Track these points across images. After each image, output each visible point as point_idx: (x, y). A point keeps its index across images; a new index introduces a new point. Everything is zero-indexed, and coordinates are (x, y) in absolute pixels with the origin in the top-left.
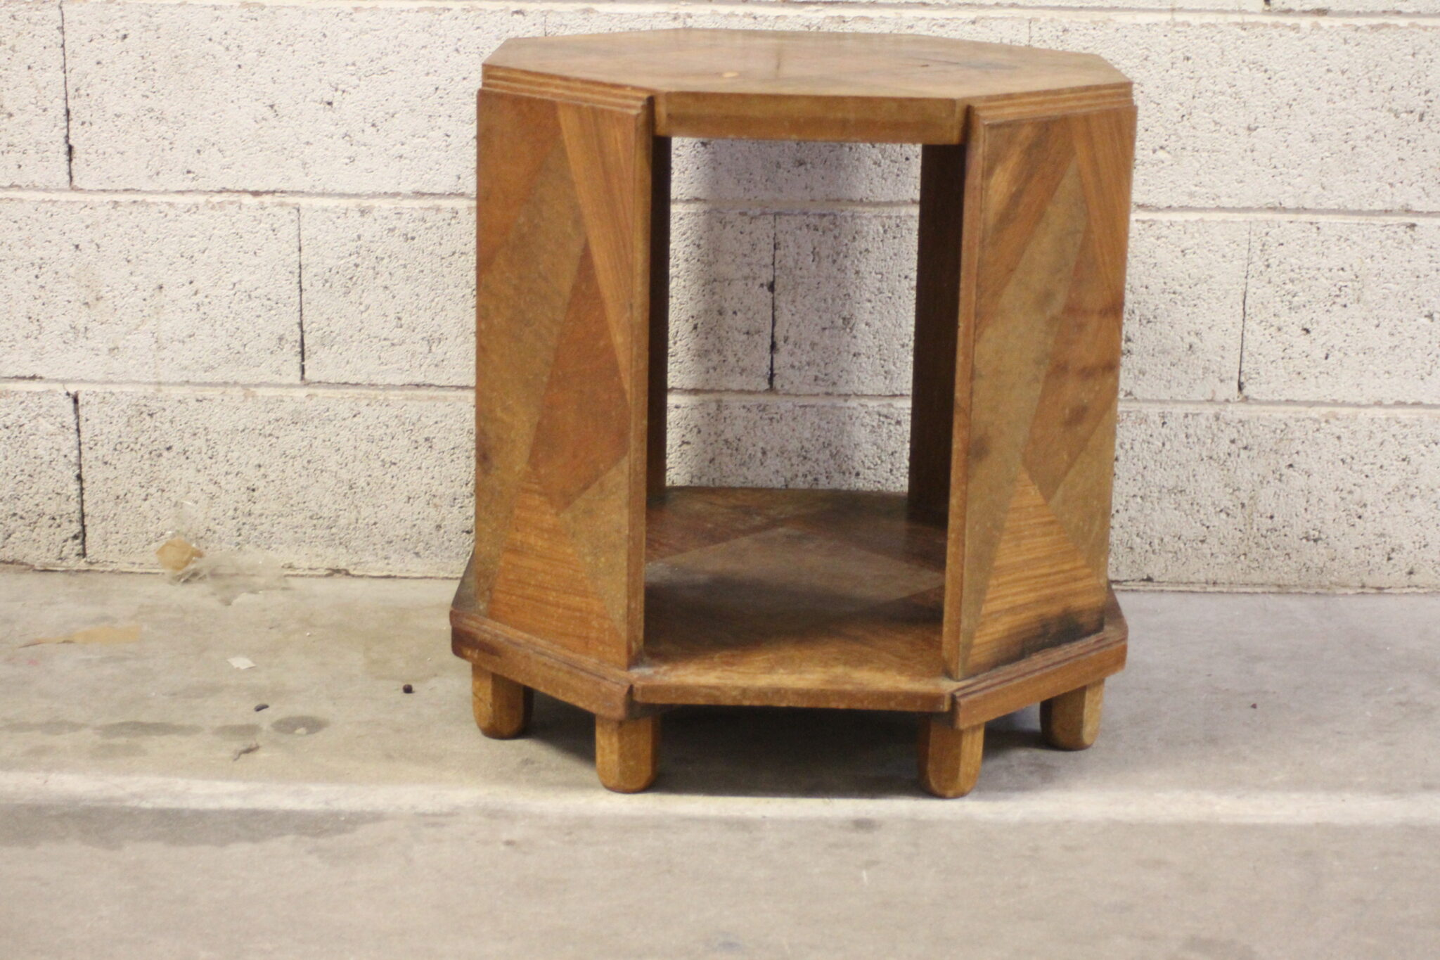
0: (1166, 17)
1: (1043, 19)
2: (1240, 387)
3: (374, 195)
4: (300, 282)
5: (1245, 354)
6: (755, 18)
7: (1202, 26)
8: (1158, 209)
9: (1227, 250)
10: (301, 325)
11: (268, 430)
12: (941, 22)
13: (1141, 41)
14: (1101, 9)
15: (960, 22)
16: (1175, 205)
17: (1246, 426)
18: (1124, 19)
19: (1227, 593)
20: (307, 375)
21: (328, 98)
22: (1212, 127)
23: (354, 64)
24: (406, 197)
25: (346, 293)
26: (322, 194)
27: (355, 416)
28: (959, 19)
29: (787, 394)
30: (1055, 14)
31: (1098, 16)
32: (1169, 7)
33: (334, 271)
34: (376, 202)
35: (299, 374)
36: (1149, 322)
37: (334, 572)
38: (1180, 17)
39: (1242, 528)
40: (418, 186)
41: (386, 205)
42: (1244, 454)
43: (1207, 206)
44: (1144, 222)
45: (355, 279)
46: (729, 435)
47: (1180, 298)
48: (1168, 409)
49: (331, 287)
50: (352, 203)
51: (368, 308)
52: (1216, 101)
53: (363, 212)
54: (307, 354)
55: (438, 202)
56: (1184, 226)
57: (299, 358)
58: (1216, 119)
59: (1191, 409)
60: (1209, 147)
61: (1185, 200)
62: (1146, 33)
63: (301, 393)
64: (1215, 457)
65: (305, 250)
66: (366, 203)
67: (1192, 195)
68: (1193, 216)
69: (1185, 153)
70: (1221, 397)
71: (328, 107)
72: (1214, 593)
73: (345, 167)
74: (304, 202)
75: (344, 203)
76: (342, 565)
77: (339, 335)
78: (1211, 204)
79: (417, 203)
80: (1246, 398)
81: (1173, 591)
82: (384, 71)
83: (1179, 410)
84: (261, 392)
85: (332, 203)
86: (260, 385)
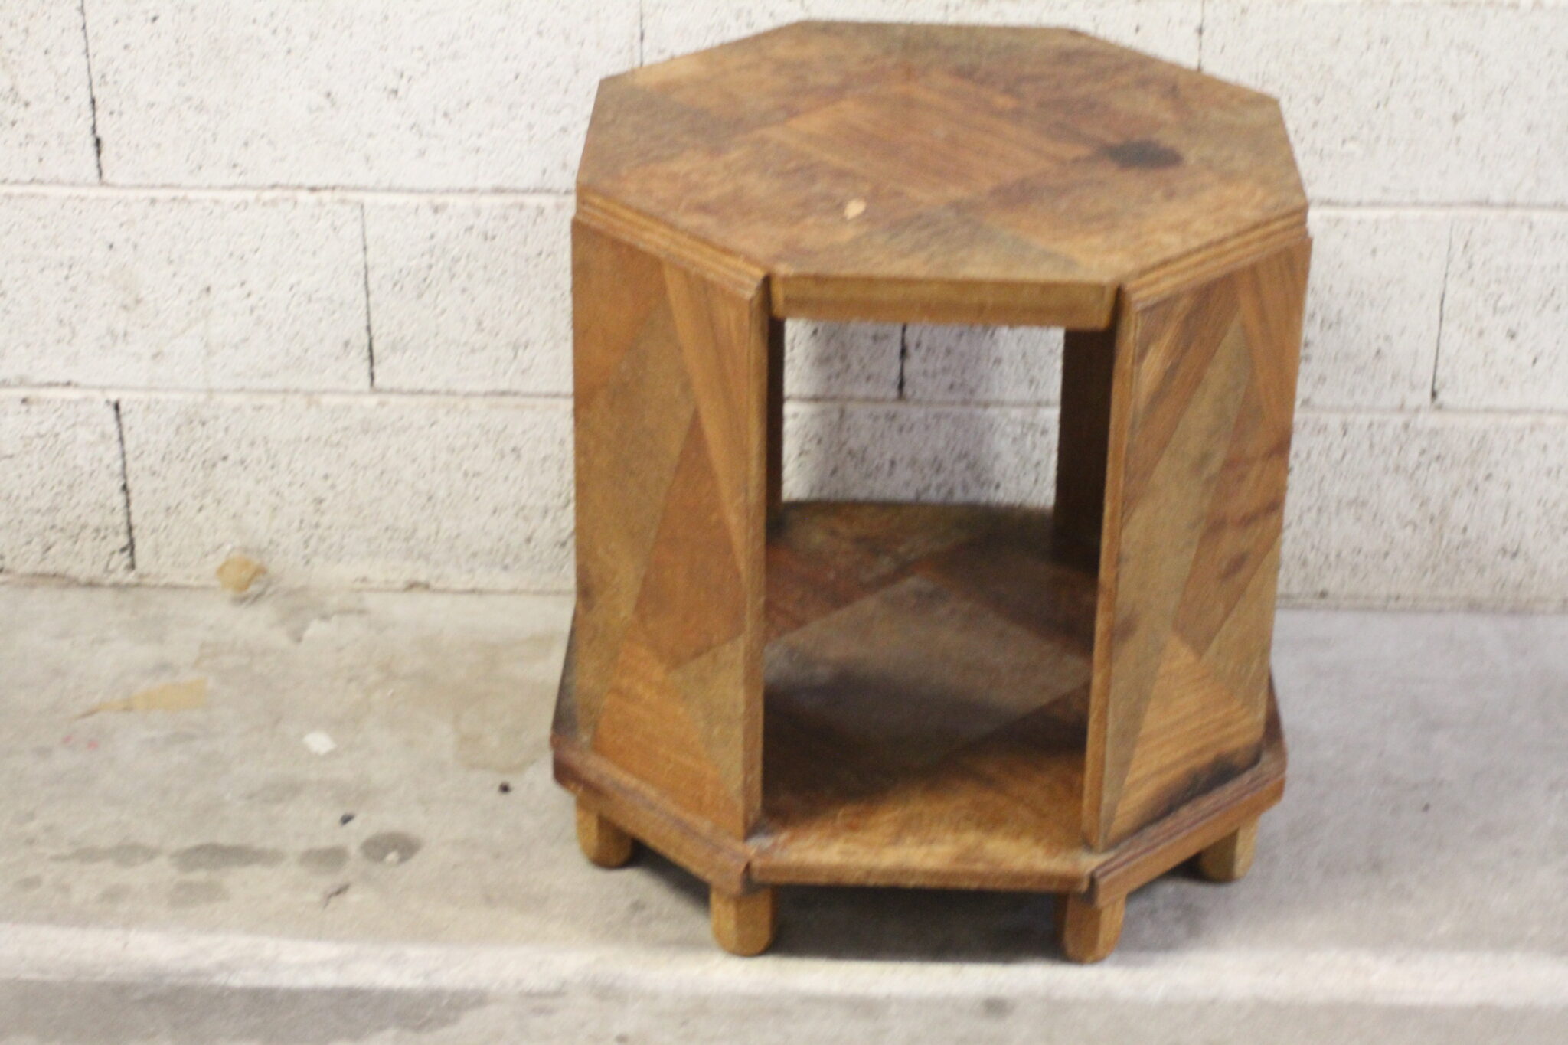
2: (1434, 394)
3: (448, 191)
4: (366, 283)
5: (1441, 360)
7: (1404, 5)
8: (1344, 205)
9: (1424, 248)
10: (369, 329)
11: (335, 439)
15: (1121, 2)
16: (1366, 200)
17: (1440, 436)
19: (1411, 609)
20: (377, 381)
21: (392, 85)
23: (421, 48)
24: (483, 192)
25: (420, 296)
26: (390, 190)
27: (432, 425)
29: (919, 402)
33: (404, 272)
34: (451, 199)
35: (368, 380)
36: (1331, 326)
37: (412, 586)
39: (1431, 541)
40: (497, 182)
41: (461, 202)
42: (1435, 466)
43: (1403, 201)
44: (1328, 221)
45: (428, 281)
46: (853, 444)
48: (1351, 417)
49: (402, 288)
50: (423, 200)
51: (443, 312)
52: (1417, 87)
53: (436, 210)
54: (376, 360)
55: (520, 198)
56: (1375, 224)
57: (367, 364)
58: (1418, 106)
59: (1377, 417)
61: (1378, 196)
62: (1339, 14)
63: (372, 401)
64: (1403, 467)
65: (370, 250)
66: (439, 200)
67: (1385, 190)
68: (1386, 213)
70: (1410, 404)
71: (392, 95)
72: (1395, 611)
73: (414, 161)
74: (368, 198)
75: (414, 200)
76: (422, 577)
77: (413, 338)
78: (1408, 199)
79: (498, 200)
80: (1440, 407)
81: (1350, 608)
82: (455, 56)
83: (1363, 419)
84: (326, 400)
85: (398, 199)
86: (325, 392)
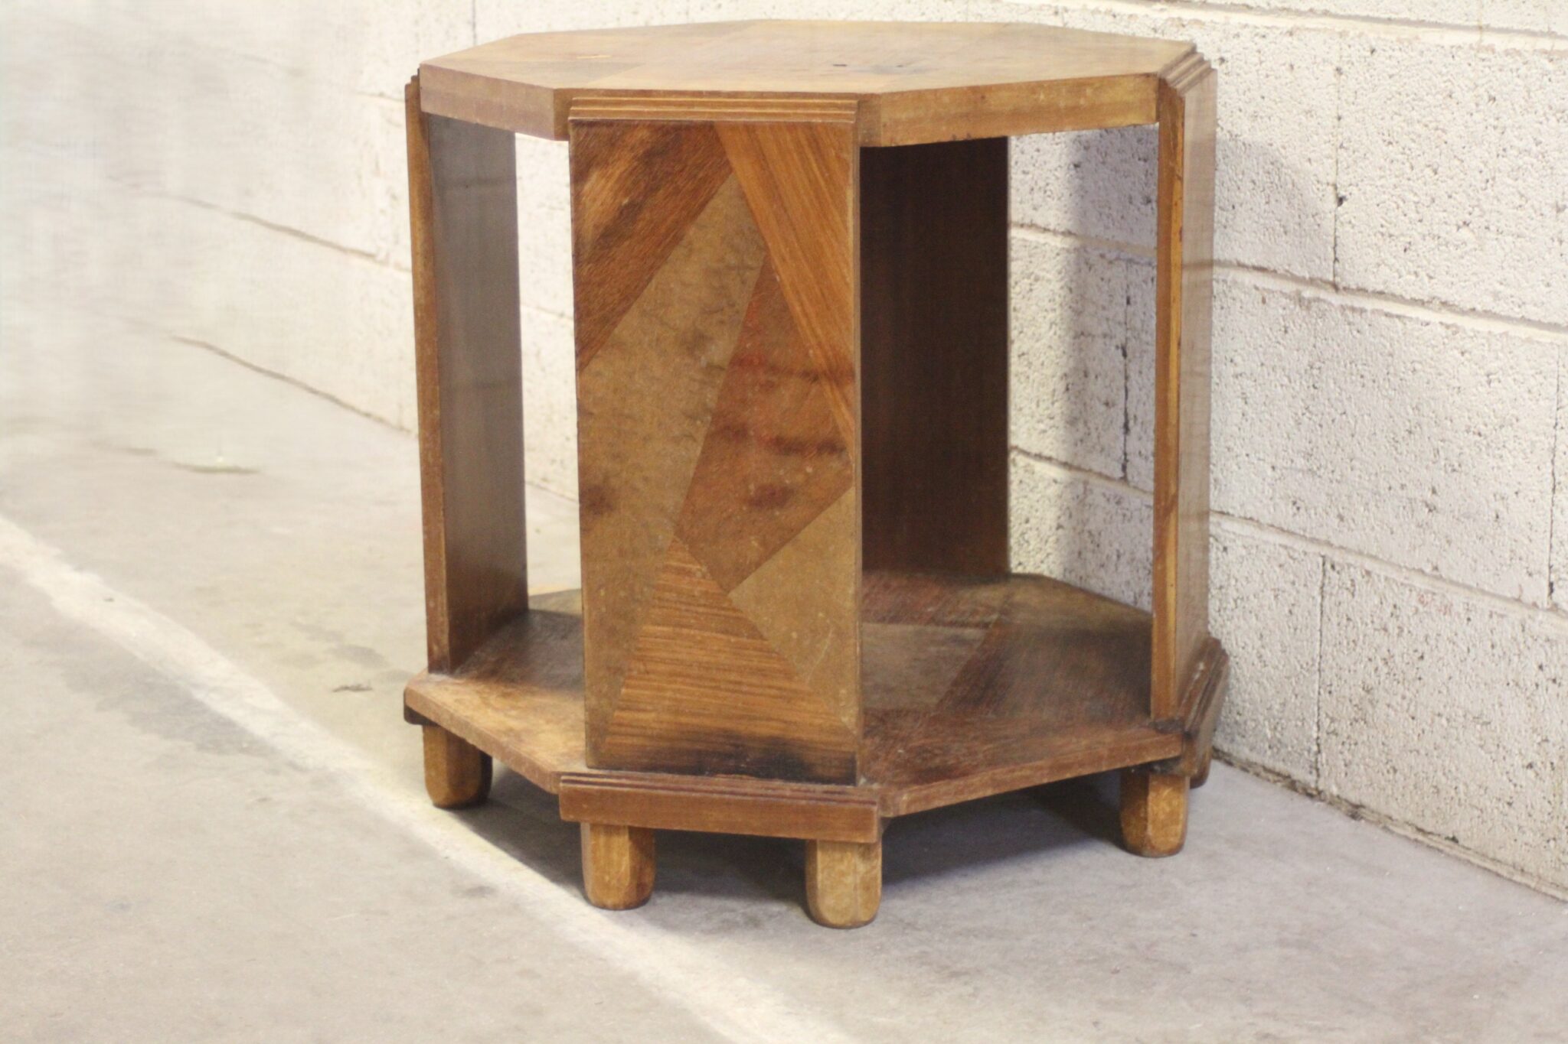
0: (1473, 38)
1: (1352, 34)
2: (1551, 589)
5: (1555, 541)
6: (1114, 16)
7: (1507, 53)
8: (1459, 310)
9: (1532, 382)
12: (1262, 31)
13: (1444, 70)
14: (1407, 22)
15: (1278, 32)
16: (1479, 308)
18: (1431, 37)
19: (1534, 890)
22: (1518, 201)
28: (1278, 28)
30: (1363, 26)
31: (1405, 32)
32: (1476, 23)
36: (1454, 470)
38: (1489, 39)
39: (1551, 798)
42: (1552, 688)
43: (1512, 314)
44: (1448, 327)
47: (1485, 442)
48: (1473, 599)
52: (1520, 162)
56: (1488, 340)
58: (1520, 189)
59: (1496, 606)
60: (1514, 229)
62: (1450, 60)
67: (1496, 296)
69: (1489, 235)
70: (1528, 598)
72: (1519, 884)
78: (1517, 313)
80: (1556, 608)
81: (1479, 867)
83: (1485, 605)
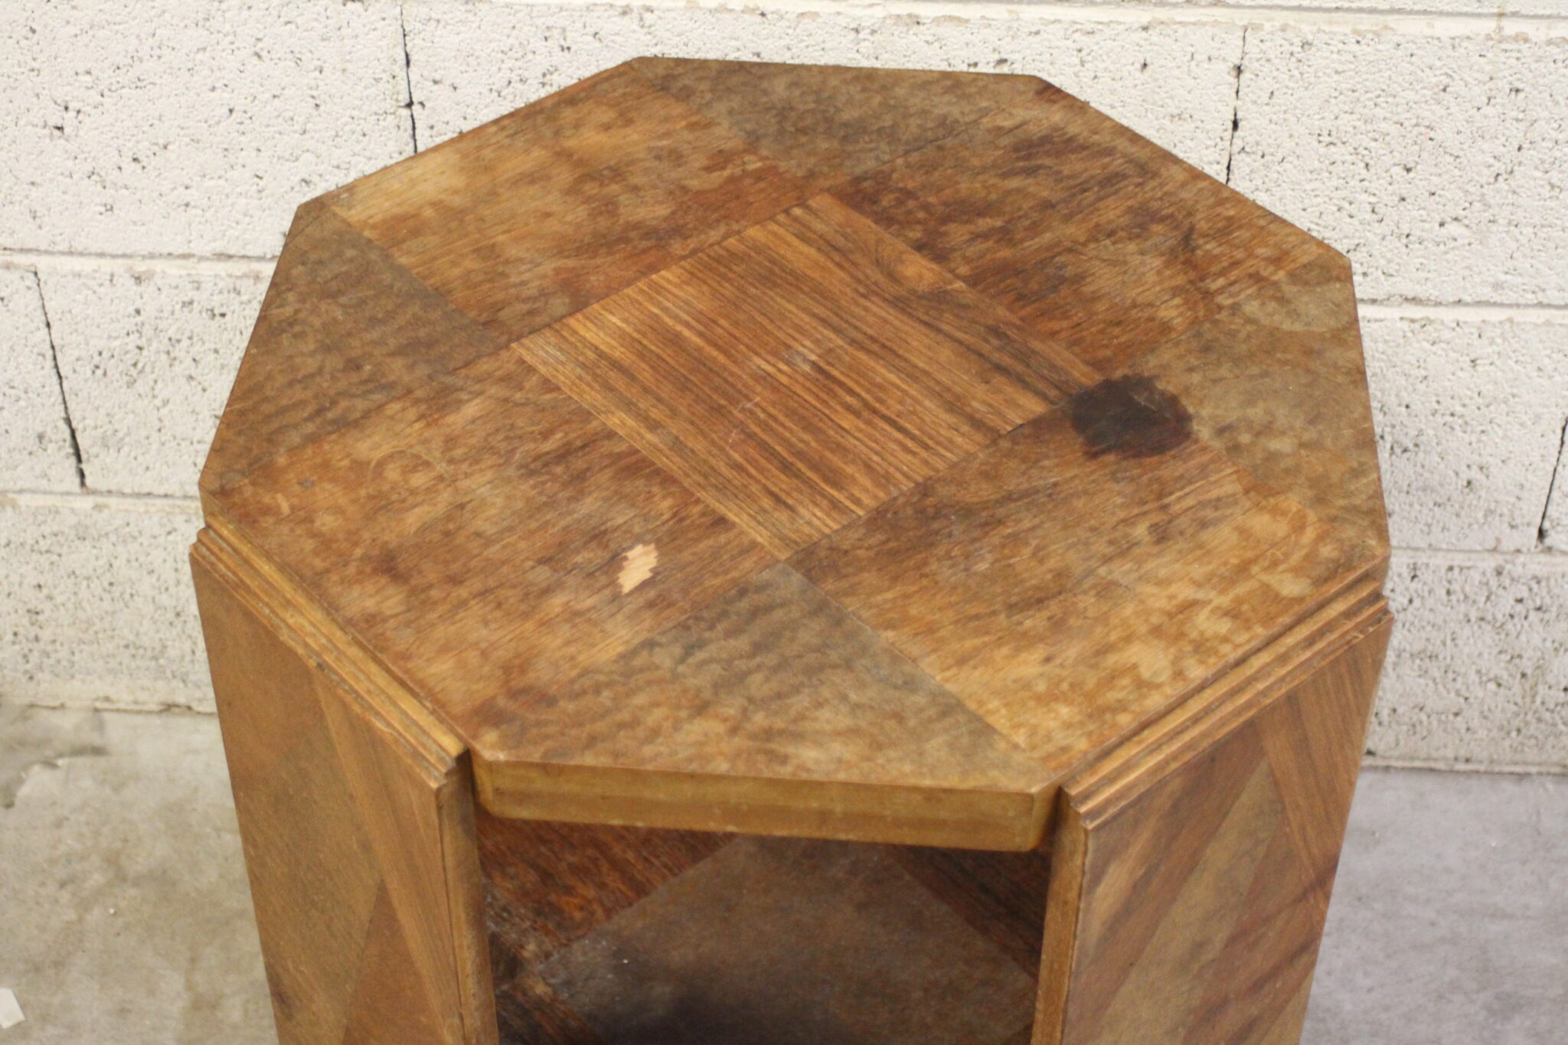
0: (1489, 25)
1: (1267, 26)
2: (1541, 534)
3: (152, 256)
4: (56, 366)
5: (1555, 494)
6: (763, 14)
7: (1550, 42)
8: (1438, 304)
9: (1547, 361)
10: (68, 421)
11: (43, 545)
12: (1089, 27)
13: (1438, 64)
14: (1372, 11)
15: (1121, 28)
16: (1467, 299)
17: (1543, 584)
18: (1412, 27)
19: (1486, 772)
20: (88, 481)
21: (55, 121)
22: (1546, 192)
23: (89, 73)
24: (202, 259)
25: (131, 384)
26: (69, 253)
27: (169, 533)
30: (1291, 17)
31: (1367, 22)
32: (1496, 10)
33: (105, 354)
34: (158, 266)
35: (77, 480)
36: (1405, 450)
37: (168, 708)
38: (1511, 27)
39: (1519, 700)
40: (219, 246)
41: (174, 270)
42: (1534, 616)
43: (1522, 301)
44: (1413, 321)
45: (140, 366)
47: (1460, 421)
48: (1422, 559)
49: (105, 374)
50: (119, 266)
51: (166, 402)
52: (1558, 154)
53: (138, 279)
54: (84, 456)
55: (255, 267)
56: (1479, 328)
57: (73, 460)
58: (1554, 181)
59: (1458, 560)
60: (1537, 220)
61: (1487, 293)
62: (1450, 52)
63: (85, 503)
64: (1489, 617)
65: (54, 325)
66: (141, 267)
67: (1497, 286)
68: (1495, 315)
69: (1494, 228)
70: (1508, 545)
71: (57, 133)
72: (1465, 773)
73: (100, 217)
74: (42, 263)
75: (106, 265)
76: (181, 700)
77: (129, 434)
78: (1530, 298)
79: (222, 268)
80: (1550, 549)
81: (1403, 769)
82: (139, 83)
83: (1440, 561)
84: (24, 500)
85: (87, 265)
86: (21, 491)
